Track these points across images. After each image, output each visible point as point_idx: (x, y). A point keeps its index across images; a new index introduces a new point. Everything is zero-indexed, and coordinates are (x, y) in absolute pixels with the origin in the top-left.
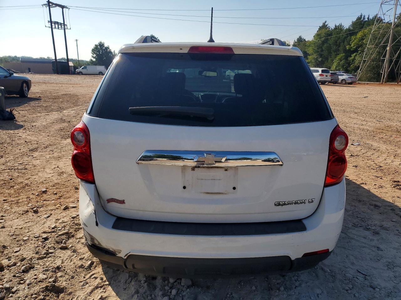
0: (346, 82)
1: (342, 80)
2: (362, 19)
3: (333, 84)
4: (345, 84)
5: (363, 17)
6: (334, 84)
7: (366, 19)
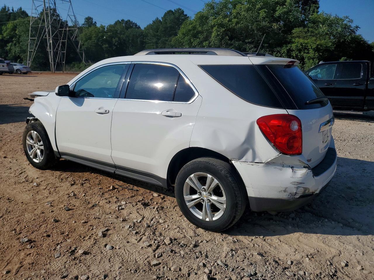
0: (21, 71)
1: (17, 70)
2: (7, 10)
3: (8, 74)
4: (20, 74)
5: (7, 8)
6: (10, 74)
7: (11, 11)
